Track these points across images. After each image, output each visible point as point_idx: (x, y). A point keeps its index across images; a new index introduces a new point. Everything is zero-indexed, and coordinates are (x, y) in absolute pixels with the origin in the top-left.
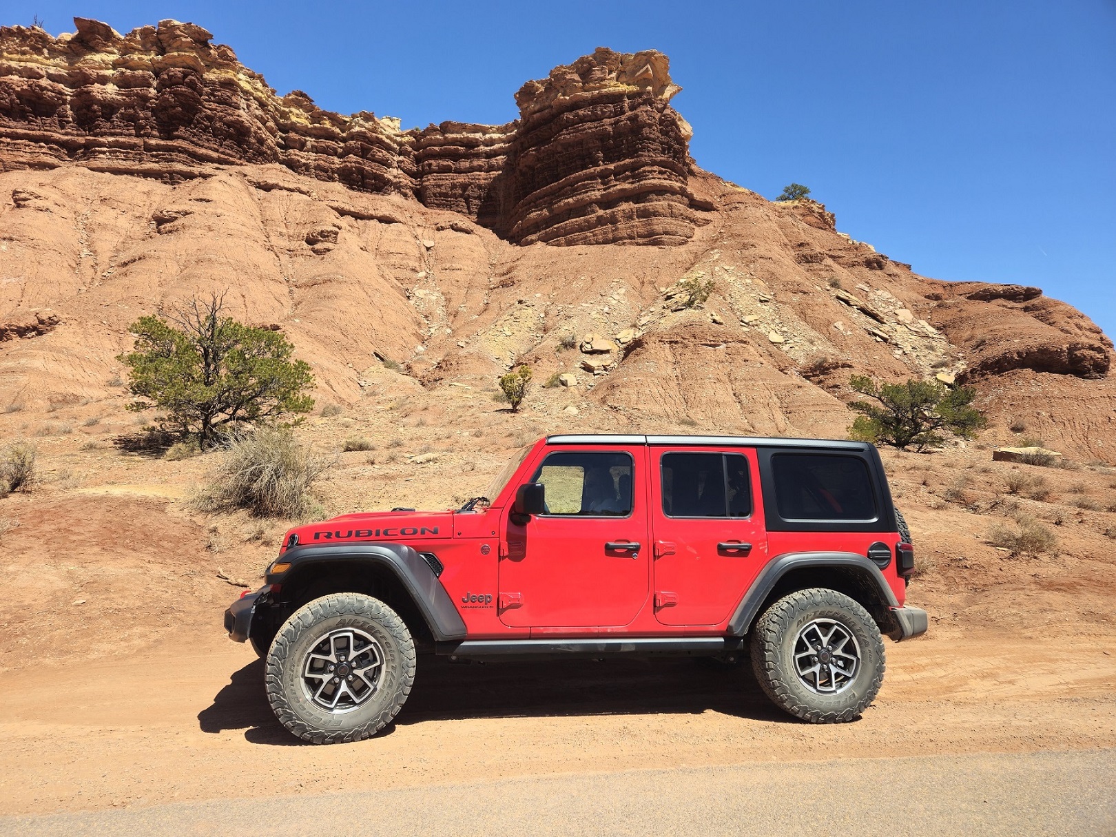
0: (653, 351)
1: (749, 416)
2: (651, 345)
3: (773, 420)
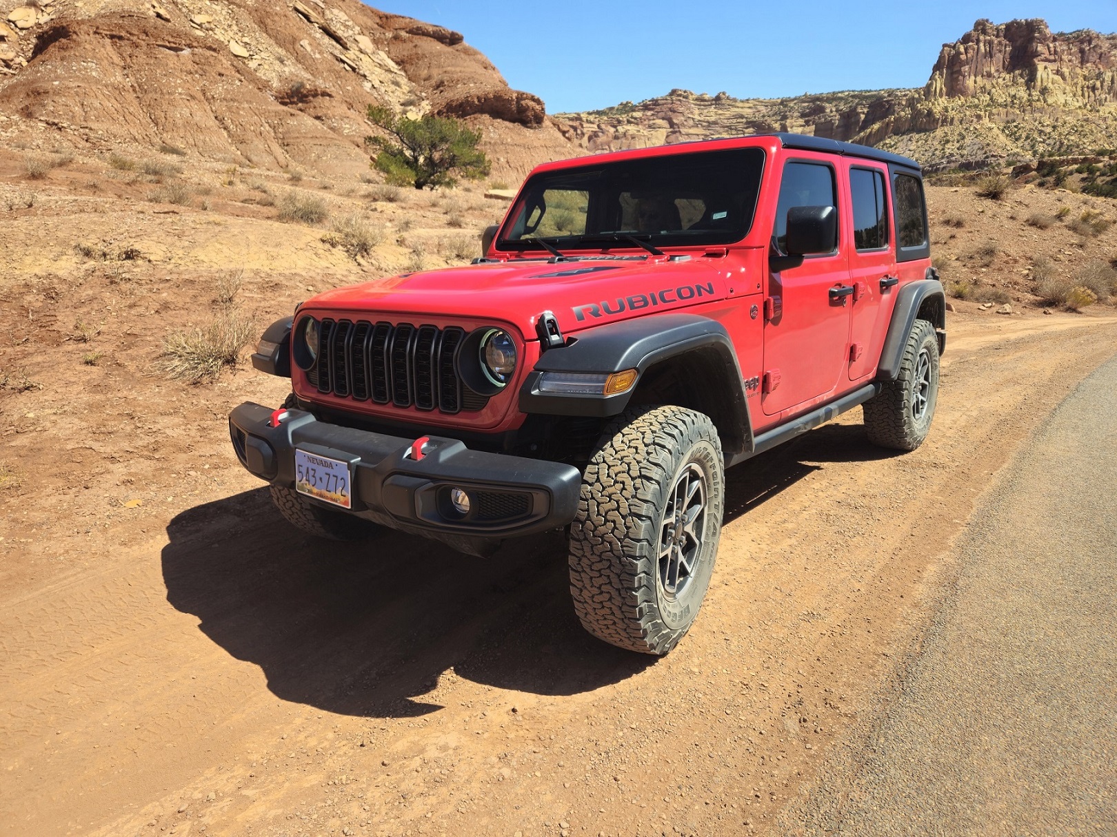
0: (87, 46)
1: (242, 147)
2: (83, 37)
3: (270, 153)
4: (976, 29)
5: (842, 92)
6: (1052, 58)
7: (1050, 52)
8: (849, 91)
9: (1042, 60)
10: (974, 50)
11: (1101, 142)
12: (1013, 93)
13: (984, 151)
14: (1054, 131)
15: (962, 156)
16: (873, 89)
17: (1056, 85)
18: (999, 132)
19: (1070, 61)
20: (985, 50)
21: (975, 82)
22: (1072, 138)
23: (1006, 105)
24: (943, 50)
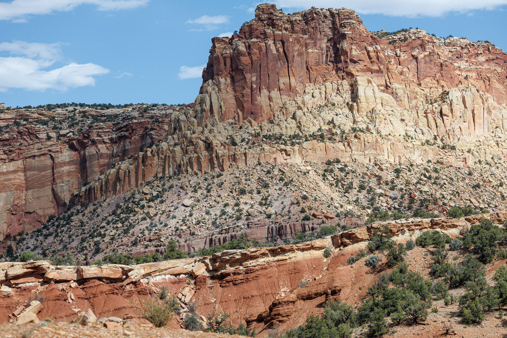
4: (259, 18)
5: (64, 106)
6: (375, 67)
7: (370, 58)
8: (73, 104)
9: (363, 71)
10: (260, 49)
11: (466, 196)
12: (329, 118)
13: (300, 209)
14: (398, 177)
15: (269, 216)
16: (113, 104)
17: (388, 108)
18: (319, 179)
19: (401, 73)
20: (278, 50)
21: (270, 99)
22: (425, 188)
23: (322, 136)
24: (214, 47)
